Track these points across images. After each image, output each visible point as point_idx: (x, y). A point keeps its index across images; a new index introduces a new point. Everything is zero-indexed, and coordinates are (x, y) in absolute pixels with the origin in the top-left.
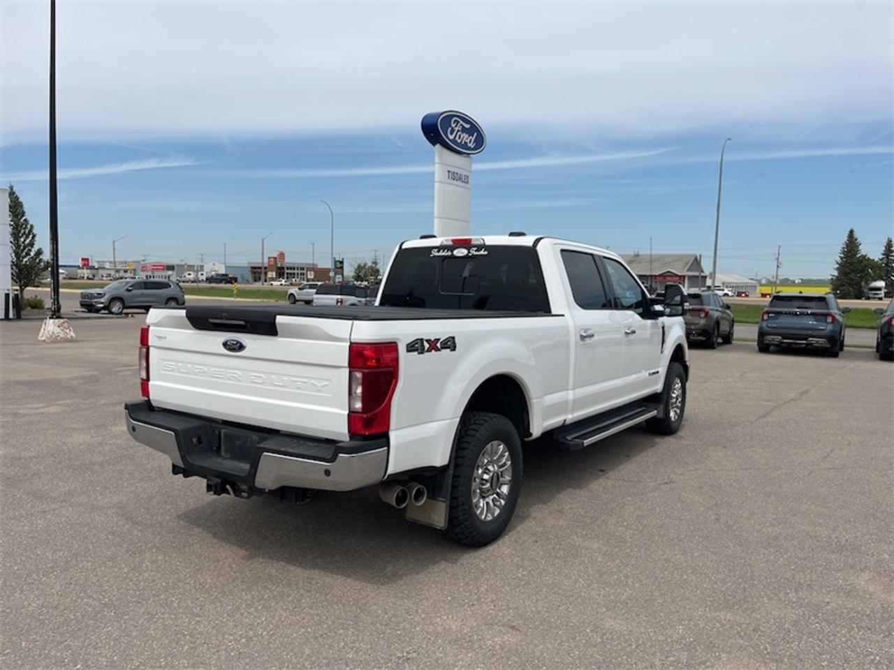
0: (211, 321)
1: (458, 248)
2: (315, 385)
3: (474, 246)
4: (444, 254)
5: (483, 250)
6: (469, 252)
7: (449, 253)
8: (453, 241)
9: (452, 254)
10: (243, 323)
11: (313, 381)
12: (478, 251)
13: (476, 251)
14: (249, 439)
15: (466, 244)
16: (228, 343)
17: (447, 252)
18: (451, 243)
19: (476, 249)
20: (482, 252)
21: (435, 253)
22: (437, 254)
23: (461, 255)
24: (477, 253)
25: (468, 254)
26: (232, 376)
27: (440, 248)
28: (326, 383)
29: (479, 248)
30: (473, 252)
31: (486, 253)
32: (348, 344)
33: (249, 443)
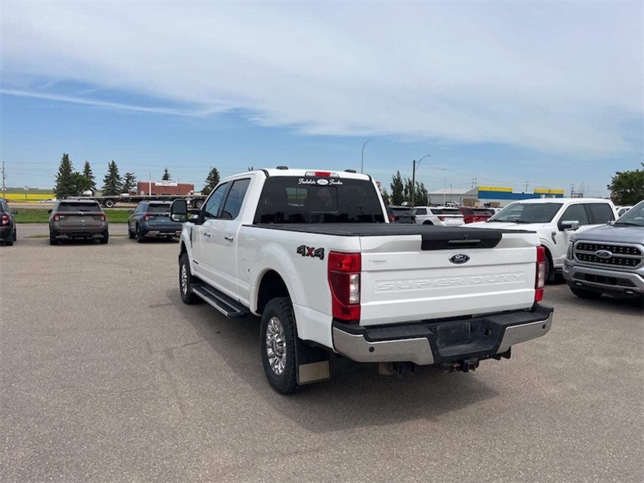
0: (450, 242)
1: (320, 179)
2: (516, 277)
3: (333, 178)
4: (309, 182)
5: (339, 181)
6: (329, 182)
7: (314, 182)
8: (316, 173)
9: (317, 183)
10: (479, 241)
11: (514, 274)
12: (336, 182)
13: (334, 181)
14: (463, 326)
15: (326, 176)
17: (312, 181)
18: (314, 175)
19: (333, 180)
20: (338, 183)
21: (301, 181)
22: (304, 182)
23: (324, 184)
24: (335, 183)
25: (328, 184)
26: (456, 283)
27: (306, 178)
28: (522, 274)
29: (337, 179)
30: (332, 182)
31: (341, 183)
32: (536, 248)
33: (463, 329)
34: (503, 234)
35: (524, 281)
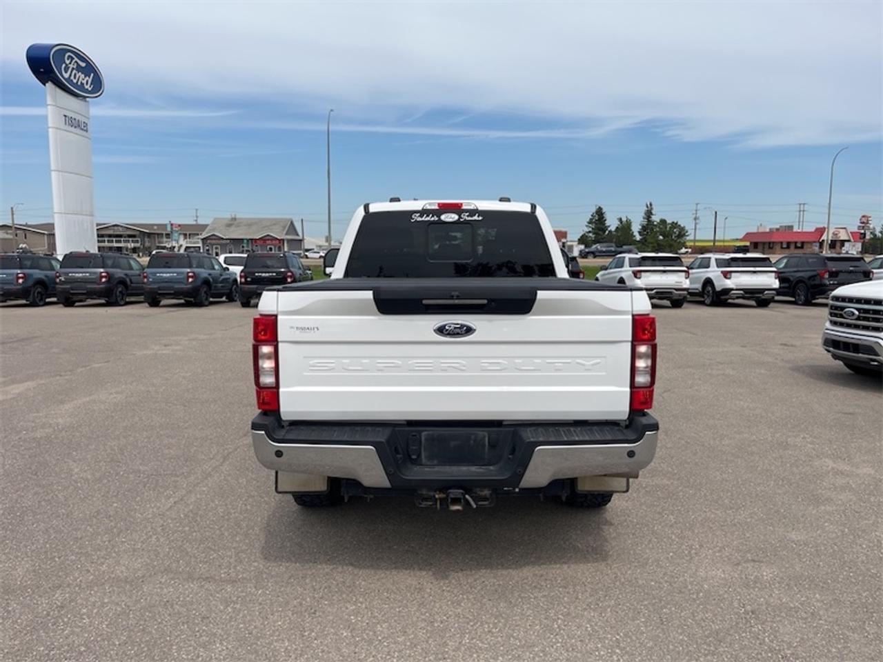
0: (425, 302)
1: (446, 213)
2: (583, 365)
3: (467, 211)
4: (428, 219)
5: (477, 215)
6: (460, 217)
7: (436, 218)
8: (439, 204)
9: (440, 219)
10: (485, 302)
11: (578, 361)
12: (472, 216)
13: (468, 216)
14: (473, 437)
15: (456, 208)
16: (447, 328)
17: (433, 216)
18: (436, 207)
19: (468, 214)
20: (476, 218)
21: (416, 218)
22: (420, 219)
23: (451, 220)
24: (470, 218)
25: (459, 219)
26: (449, 367)
27: (423, 212)
28: (599, 361)
29: (473, 212)
30: (465, 217)
31: (480, 218)
32: (630, 317)
33: (472, 442)
34: (539, 292)
35: (604, 373)
